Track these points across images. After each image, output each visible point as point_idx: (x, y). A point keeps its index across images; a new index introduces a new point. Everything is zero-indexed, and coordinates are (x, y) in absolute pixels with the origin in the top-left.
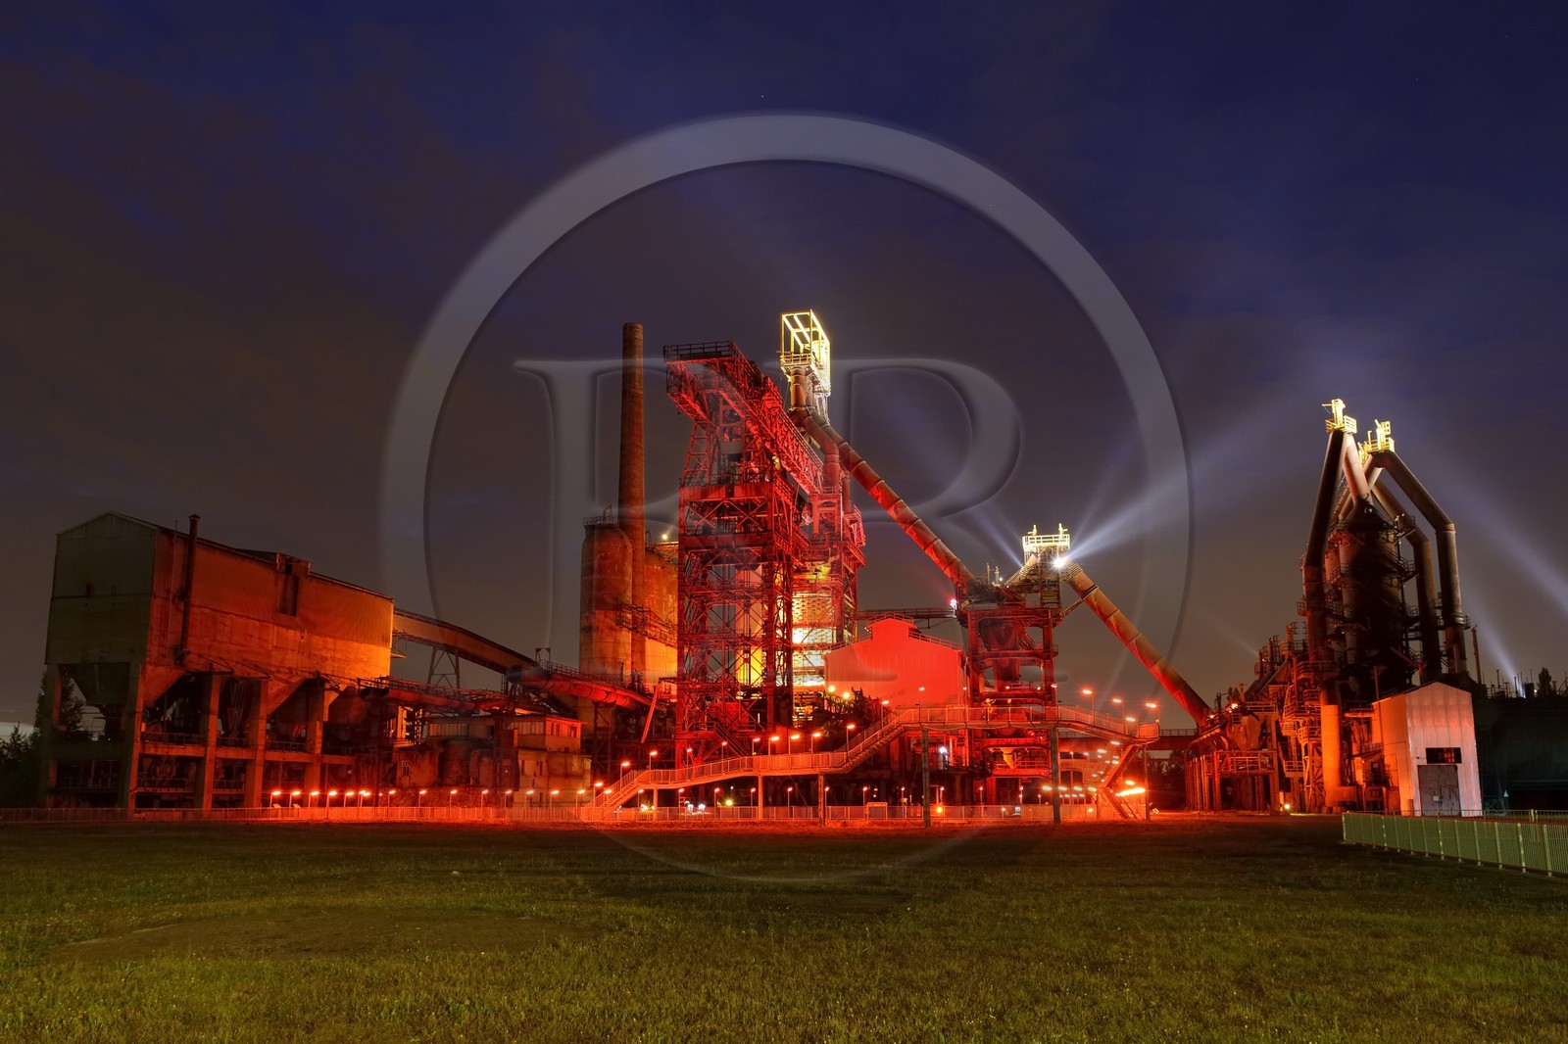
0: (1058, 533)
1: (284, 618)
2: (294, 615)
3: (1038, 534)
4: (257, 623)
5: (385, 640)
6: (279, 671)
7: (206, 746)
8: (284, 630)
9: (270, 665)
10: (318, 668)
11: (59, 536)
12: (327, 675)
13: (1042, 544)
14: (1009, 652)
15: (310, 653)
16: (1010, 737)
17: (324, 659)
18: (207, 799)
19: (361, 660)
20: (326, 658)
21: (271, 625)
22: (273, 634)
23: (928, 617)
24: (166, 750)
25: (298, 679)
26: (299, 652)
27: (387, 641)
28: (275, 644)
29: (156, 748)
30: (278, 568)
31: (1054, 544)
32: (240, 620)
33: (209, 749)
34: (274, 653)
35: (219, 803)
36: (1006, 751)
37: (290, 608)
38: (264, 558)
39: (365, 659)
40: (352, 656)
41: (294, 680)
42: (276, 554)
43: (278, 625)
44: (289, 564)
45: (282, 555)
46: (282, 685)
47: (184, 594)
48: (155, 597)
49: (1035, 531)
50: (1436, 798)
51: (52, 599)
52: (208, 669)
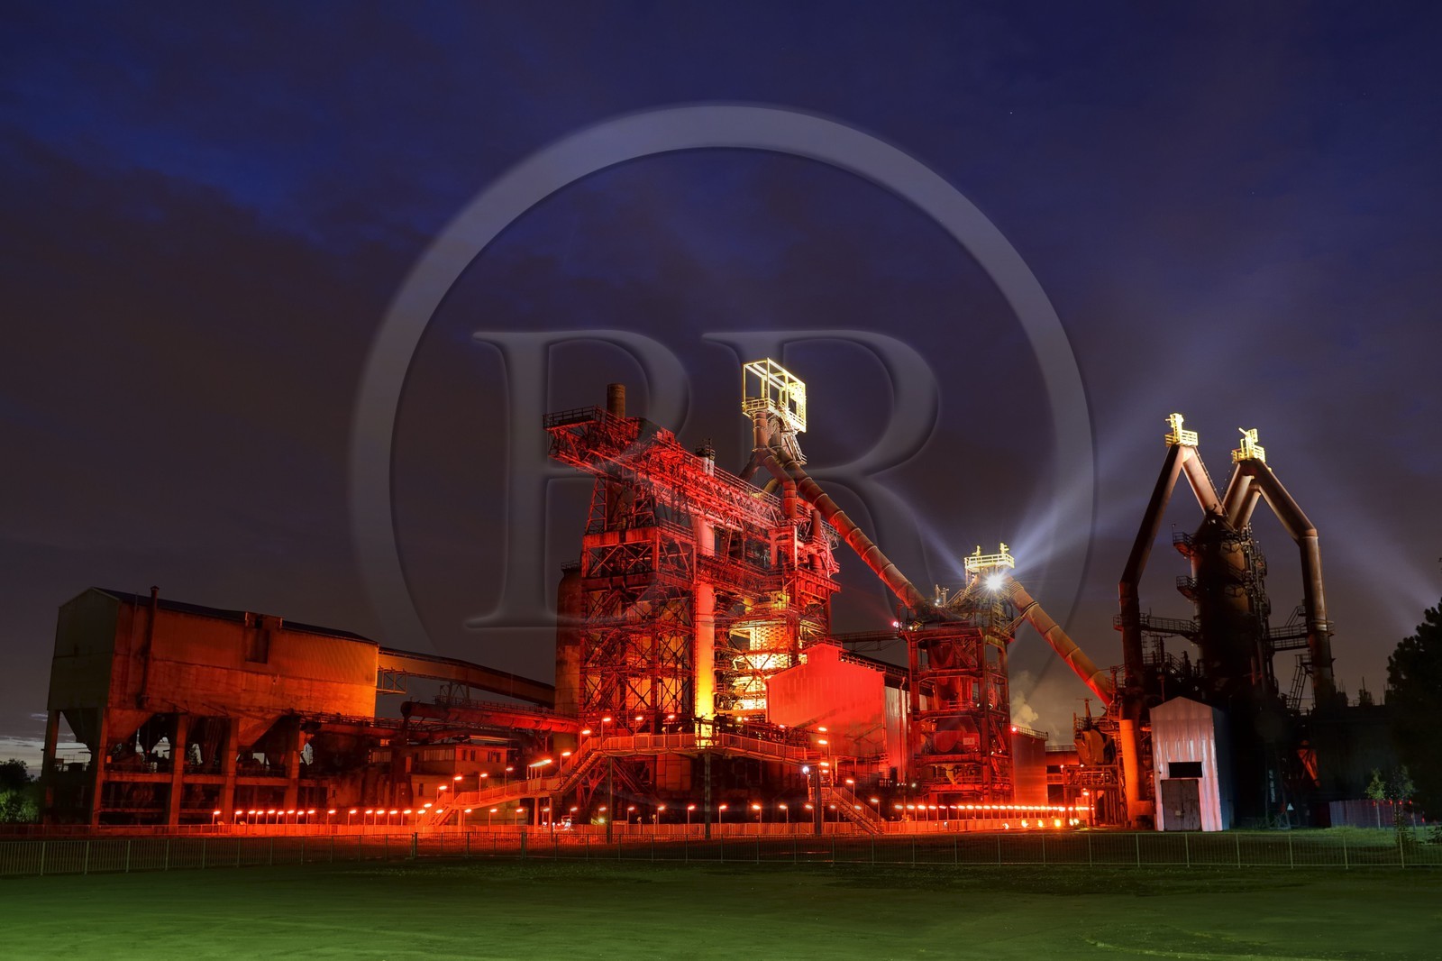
0: (1000, 552)
1: (252, 665)
2: (265, 662)
3: (981, 555)
4: (225, 671)
5: (369, 679)
6: (249, 710)
7: (172, 774)
8: (254, 676)
9: (239, 705)
10: (292, 706)
11: (60, 608)
12: (302, 712)
13: (982, 565)
14: (945, 671)
15: (283, 694)
16: (948, 753)
17: (299, 699)
18: (174, 816)
19: (342, 698)
20: (301, 698)
21: (240, 672)
22: (242, 679)
23: (879, 640)
24: (131, 778)
25: (273, 716)
26: (271, 693)
27: (372, 680)
28: (244, 688)
29: (121, 776)
30: (247, 624)
31: (993, 563)
32: (205, 669)
33: (175, 776)
34: (243, 695)
35: (183, 821)
36: (948, 767)
37: (260, 656)
38: (234, 617)
39: (346, 696)
40: (331, 695)
41: (270, 717)
42: (245, 613)
43: (247, 671)
44: (259, 621)
45: (251, 614)
46: (257, 722)
47: (145, 650)
48: (117, 655)
49: (978, 552)
50: (1178, 813)
51: (55, 658)
52: (172, 711)
